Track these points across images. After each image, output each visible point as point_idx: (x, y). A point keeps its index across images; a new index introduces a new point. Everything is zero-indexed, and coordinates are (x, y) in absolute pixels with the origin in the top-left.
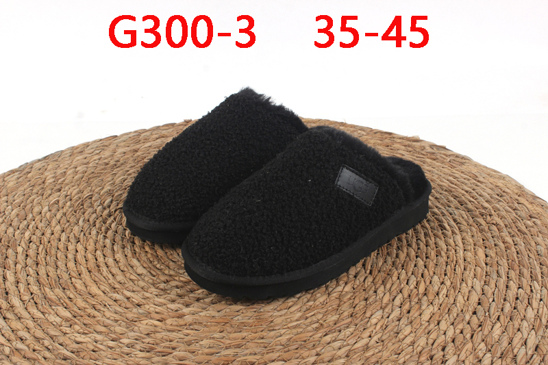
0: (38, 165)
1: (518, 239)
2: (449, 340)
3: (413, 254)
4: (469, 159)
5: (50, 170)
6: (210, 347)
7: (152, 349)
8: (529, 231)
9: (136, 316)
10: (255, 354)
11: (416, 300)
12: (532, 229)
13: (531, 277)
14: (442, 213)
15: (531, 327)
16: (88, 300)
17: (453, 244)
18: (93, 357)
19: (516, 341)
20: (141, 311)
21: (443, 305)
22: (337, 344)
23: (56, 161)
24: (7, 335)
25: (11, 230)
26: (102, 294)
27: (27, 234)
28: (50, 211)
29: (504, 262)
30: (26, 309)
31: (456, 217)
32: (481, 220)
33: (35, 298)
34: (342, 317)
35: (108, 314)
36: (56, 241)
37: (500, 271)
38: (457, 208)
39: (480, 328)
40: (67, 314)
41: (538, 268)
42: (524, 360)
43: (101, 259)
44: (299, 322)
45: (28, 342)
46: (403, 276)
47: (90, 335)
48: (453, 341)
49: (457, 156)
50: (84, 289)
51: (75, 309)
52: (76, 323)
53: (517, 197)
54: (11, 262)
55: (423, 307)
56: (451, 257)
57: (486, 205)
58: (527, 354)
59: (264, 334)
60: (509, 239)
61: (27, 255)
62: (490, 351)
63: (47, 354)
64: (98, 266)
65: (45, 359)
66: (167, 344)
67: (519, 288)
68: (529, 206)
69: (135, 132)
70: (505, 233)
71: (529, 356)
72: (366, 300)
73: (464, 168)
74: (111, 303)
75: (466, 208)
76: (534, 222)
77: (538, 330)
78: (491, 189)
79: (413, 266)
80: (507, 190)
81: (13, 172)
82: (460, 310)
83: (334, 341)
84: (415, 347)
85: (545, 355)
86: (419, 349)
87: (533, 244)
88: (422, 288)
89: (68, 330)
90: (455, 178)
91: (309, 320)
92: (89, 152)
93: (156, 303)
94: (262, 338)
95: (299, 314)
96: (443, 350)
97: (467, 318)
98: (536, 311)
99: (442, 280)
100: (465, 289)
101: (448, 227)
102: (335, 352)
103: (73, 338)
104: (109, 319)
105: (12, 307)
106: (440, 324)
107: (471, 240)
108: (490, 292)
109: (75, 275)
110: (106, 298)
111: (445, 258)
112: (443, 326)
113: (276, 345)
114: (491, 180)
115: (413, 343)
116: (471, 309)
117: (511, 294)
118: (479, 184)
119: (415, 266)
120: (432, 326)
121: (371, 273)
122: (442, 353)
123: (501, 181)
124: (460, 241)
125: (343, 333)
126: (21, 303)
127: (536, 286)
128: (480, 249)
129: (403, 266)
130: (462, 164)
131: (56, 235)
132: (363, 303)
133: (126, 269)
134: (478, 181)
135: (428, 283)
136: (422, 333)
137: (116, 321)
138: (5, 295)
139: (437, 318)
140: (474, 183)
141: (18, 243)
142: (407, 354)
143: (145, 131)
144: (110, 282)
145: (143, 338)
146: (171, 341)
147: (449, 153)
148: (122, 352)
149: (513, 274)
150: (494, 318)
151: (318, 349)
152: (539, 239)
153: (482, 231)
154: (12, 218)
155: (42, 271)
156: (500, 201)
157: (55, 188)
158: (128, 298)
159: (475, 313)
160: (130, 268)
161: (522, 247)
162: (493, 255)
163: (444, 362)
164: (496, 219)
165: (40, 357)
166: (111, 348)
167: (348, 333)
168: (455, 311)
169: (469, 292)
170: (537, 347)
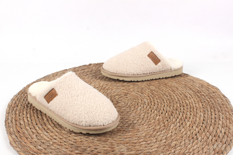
1: (211, 99)
2: (197, 132)
3: (179, 105)
6: (120, 139)
7: (101, 140)
8: (214, 97)
10: (136, 140)
11: (184, 120)
13: (218, 111)
17: (191, 102)
18: (81, 144)
19: (218, 131)
21: (193, 121)
22: (162, 135)
24: (49, 138)
29: (208, 107)
30: (53, 129)
31: (190, 93)
32: (198, 94)
33: (56, 125)
34: (161, 127)
37: (208, 110)
38: (189, 90)
39: (206, 128)
41: (219, 108)
42: (222, 137)
44: (147, 129)
45: (58, 140)
46: (178, 113)
53: (208, 86)
55: (186, 122)
56: (191, 106)
57: (198, 89)
59: (137, 133)
60: (208, 100)
62: (211, 135)
63: (66, 143)
65: (65, 145)
66: (105, 138)
67: (215, 115)
68: (212, 89)
69: (73, 68)
70: (207, 98)
71: (223, 136)
73: (188, 78)
75: (192, 90)
76: (215, 94)
77: (224, 127)
78: (199, 84)
80: (204, 84)
83: (161, 134)
84: (187, 135)
85: (228, 135)
86: (188, 135)
87: (216, 101)
88: (184, 116)
90: (186, 81)
91: (150, 128)
95: (147, 126)
96: (196, 135)
97: (201, 125)
98: (222, 121)
99: (190, 113)
100: (198, 116)
101: (188, 96)
102: (162, 138)
103: (73, 138)
105: (49, 128)
106: (193, 127)
107: (196, 100)
108: (207, 116)
111: (190, 106)
112: (194, 127)
113: (142, 137)
114: (198, 81)
115: (186, 134)
117: (213, 117)
119: (180, 109)
120: (190, 128)
121: (166, 112)
122: (196, 136)
123: (201, 82)
124: (193, 101)
125: (163, 132)
126: (51, 127)
127: (220, 114)
128: (200, 103)
129: (177, 109)
130: (187, 76)
132: (167, 122)
134: (194, 82)
135: (186, 114)
136: (188, 131)
139: (192, 126)
142: (185, 137)
143: (76, 68)
145: (97, 137)
148: (91, 142)
149: (212, 110)
150: (210, 125)
151: (156, 137)
152: (218, 99)
153: (199, 97)
156: (202, 88)
159: (203, 123)
161: (213, 102)
162: (205, 105)
163: (197, 139)
164: (203, 94)
165: (63, 145)
166: (87, 140)
167: (164, 132)
168: (197, 123)
169: (200, 116)
170: (225, 133)
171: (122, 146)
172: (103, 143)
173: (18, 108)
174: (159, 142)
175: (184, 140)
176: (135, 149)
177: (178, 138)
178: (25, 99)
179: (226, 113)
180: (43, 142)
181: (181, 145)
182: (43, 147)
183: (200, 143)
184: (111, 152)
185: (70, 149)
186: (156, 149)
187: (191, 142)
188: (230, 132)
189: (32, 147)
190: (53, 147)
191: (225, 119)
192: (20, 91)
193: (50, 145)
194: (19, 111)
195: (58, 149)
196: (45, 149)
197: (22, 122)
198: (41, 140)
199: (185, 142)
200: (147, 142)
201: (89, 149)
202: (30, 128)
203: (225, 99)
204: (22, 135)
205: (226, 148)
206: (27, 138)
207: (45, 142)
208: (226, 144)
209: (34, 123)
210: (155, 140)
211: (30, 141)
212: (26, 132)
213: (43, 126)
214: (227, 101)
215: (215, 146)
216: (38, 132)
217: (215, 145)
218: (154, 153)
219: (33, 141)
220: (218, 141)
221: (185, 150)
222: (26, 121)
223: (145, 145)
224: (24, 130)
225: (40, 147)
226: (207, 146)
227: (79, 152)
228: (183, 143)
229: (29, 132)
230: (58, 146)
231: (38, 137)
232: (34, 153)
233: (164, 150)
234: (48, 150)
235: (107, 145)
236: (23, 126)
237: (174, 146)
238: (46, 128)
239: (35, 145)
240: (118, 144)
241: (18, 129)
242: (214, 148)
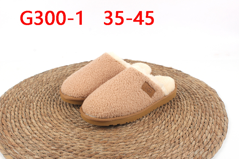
0: (40, 75)
1: (205, 103)
2: (181, 136)
3: (169, 107)
4: (189, 75)
5: (45, 77)
6: (99, 138)
7: (80, 138)
8: (209, 100)
9: (74, 126)
10: (115, 140)
11: (170, 123)
12: (210, 99)
13: (209, 115)
14: (180, 93)
15: (209, 132)
16: (58, 121)
17: (183, 104)
18: (60, 140)
19: (203, 137)
20: (76, 125)
21: (179, 125)
22: (143, 137)
23: (47, 74)
24: (30, 132)
25: (31, 97)
26: (62, 119)
27: (37, 98)
28: (45, 91)
29: (200, 110)
30: (37, 123)
31: (184, 95)
32: (193, 96)
33: (40, 120)
34: (145, 128)
35: (65, 126)
36: (47, 101)
37: (199, 113)
38: (185, 92)
39: (192, 132)
40: (51, 125)
41: (212, 112)
42: (206, 143)
43: (62, 107)
44: (130, 130)
45: (37, 135)
46: (166, 115)
47: (58, 133)
48: (182, 137)
49: (185, 74)
50: (56, 117)
51: (54, 124)
52: (54, 129)
53: (205, 88)
54: (32, 108)
55: (172, 125)
56: (182, 108)
57: (195, 91)
58: (207, 141)
59: (118, 133)
60: (202, 103)
61: (37, 106)
62: (195, 140)
64: (61, 110)
65: (43, 140)
66: (85, 136)
67: (205, 119)
68: (209, 92)
69: (74, 64)
70: (201, 100)
71: (208, 142)
72: (153, 122)
73: (187, 78)
74: (66, 122)
75: (188, 92)
76: (211, 97)
77: (211, 133)
78: (197, 86)
79: (169, 111)
80: (202, 86)
81: (32, 77)
82: (185, 126)
83: (142, 136)
85: (213, 142)
86: (171, 139)
87: (210, 104)
88: (172, 119)
89: (51, 131)
90: (184, 81)
91: (133, 129)
92: (58, 71)
93: (81, 122)
94: (117, 135)
96: (179, 139)
97: (187, 129)
98: (211, 127)
99: (179, 116)
100: (187, 119)
101: (181, 98)
102: (142, 140)
103: (53, 133)
104: (65, 127)
105: (32, 123)
107: (189, 103)
108: (195, 120)
109: (53, 112)
110: (64, 120)
111: (180, 109)
112: (179, 131)
113: (122, 137)
114: (197, 82)
115: (169, 137)
116: (189, 126)
117: (202, 121)
118: (192, 84)
119: (170, 111)
120: (175, 131)
121: (155, 113)
122: (178, 141)
123: (200, 83)
124: (185, 103)
125: (145, 133)
126: (35, 122)
127: (211, 118)
128: (192, 106)
129: (166, 111)
130: (187, 77)
131: (47, 99)
132: (152, 123)
133: (71, 111)
134: (192, 83)
135: (174, 117)
136: (172, 134)
137: (68, 128)
138: (30, 119)
139: (177, 129)
140: (191, 84)
141: (34, 101)
142: (166, 141)
143: (77, 64)
144: (65, 115)
145: (77, 134)
146: (86, 135)
147: (182, 73)
148: (69, 139)
149: (203, 114)
150: (196, 129)
151: (136, 139)
152: (212, 103)
153: (193, 100)
154: (32, 93)
155: (42, 111)
156: (199, 90)
157: (47, 83)
158: (71, 121)
159: (190, 127)
160: (72, 111)
161: (207, 105)
162: (197, 108)
163: (179, 144)
164: (198, 96)
165: (42, 140)
166: (66, 137)
167: (147, 134)
168: (183, 127)
169: (188, 120)
170: (211, 139)
171: (99, 145)
172: (81, 141)
173: (9, 101)
174: (138, 144)
175: (165, 143)
176: (111, 149)
177: (159, 141)
178: (19, 92)
179: (217, 118)
180: (23, 136)
181: (161, 148)
182: (22, 141)
183: (180, 148)
184: (87, 151)
185: (47, 145)
186: (133, 151)
187: (171, 146)
188: (216, 139)
189: (11, 140)
190: (31, 142)
191: (215, 124)
192: (16, 85)
193: (28, 139)
194: (9, 105)
195: (36, 143)
196: (23, 143)
197: (8, 115)
198: (22, 134)
199: (165, 145)
200: (126, 144)
201: (65, 146)
202: (15, 122)
203: (220, 103)
204: (5, 128)
205: (207, 155)
206: (9, 131)
207: (24, 135)
208: (209, 151)
209: (20, 117)
210: (134, 142)
211: (11, 134)
212: (9, 125)
213: (28, 120)
214: (222, 105)
215: (196, 153)
216: (21, 125)
217: (196, 151)
218: (130, 155)
219: (14, 134)
220: (200, 147)
221: (163, 154)
222: (13, 114)
223: (123, 146)
224: (8, 123)
225: (18, 141)
226: (188, 152)
227: (55, 148)
228: (163, 147)
229: (12, 125)
230: (36, 140)
231: (20, 131)
232: (11, 146)
233: (141, 153)
234: (26, 144)
235: (84, 143)
236: (8, 119)
237: (153, 150)
238: (29, 122)
239: (14, 139)
240: (96, 143)
241: (3, 122)
242: (194, 155)
